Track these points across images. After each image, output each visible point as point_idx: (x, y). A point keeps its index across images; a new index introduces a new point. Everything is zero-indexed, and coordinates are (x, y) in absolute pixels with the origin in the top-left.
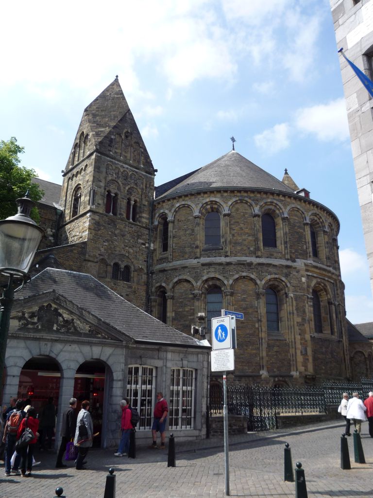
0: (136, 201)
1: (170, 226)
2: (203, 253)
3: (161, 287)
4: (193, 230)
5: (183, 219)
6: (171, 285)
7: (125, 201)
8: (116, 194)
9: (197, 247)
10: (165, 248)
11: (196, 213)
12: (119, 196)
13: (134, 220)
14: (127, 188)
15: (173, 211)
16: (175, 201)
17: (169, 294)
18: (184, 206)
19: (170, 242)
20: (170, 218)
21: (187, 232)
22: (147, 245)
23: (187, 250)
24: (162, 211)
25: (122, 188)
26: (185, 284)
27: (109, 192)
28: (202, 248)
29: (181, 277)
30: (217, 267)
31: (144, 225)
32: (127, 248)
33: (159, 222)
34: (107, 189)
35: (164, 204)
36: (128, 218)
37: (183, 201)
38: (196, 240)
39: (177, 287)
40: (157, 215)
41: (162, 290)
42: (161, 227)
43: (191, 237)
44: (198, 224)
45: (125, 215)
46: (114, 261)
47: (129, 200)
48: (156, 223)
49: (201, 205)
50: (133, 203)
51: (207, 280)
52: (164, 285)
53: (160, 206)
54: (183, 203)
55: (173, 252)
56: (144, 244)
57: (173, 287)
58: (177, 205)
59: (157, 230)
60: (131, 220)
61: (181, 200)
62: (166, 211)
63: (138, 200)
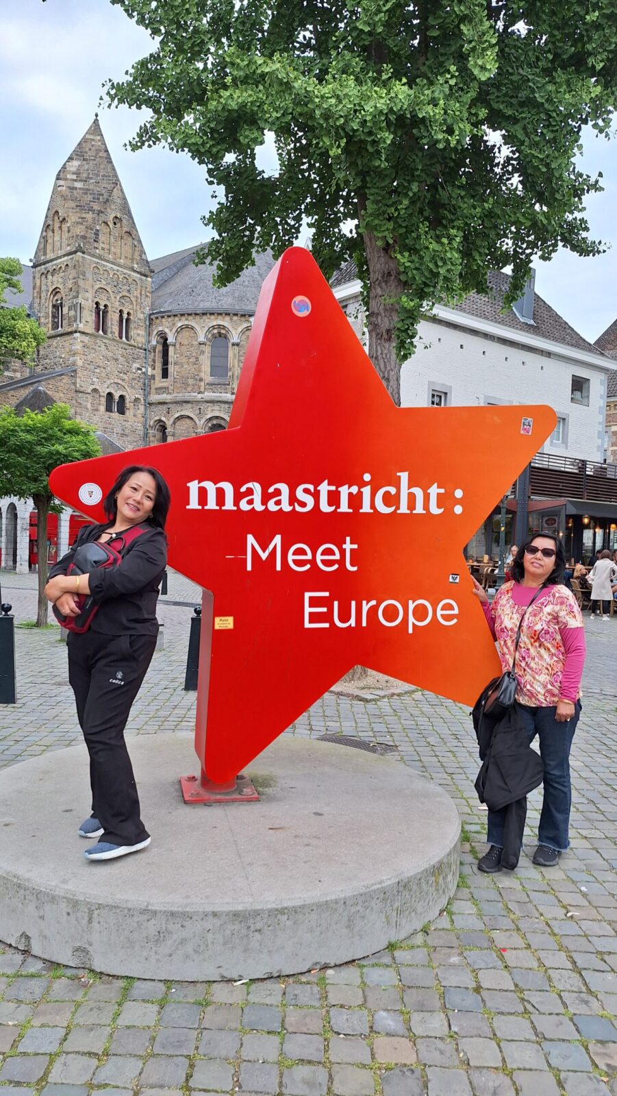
0: (129, 314)
1: (171, 349)
2: (207, 387)
3: (160, 421)
4: (197, 359)
5: (186, 343)
6: (172, 420)
7: (117, 315)
8: (106, 306)
9: (201, 380)
10: (165, 374)
11: (202, 339)
12: (109, 309)
13: (127, 338)
14: (118, 298)
15: (174, 330)
16: (177, 318)
17: (169, 430)
18: (187, 327)
19: (171, 368)
20: (171, 340)
21: (191, 360)
22: (144, 370)
23: (191, 381)
24: (160, 329)
25: (113, 298)
26: (187, 420)
27: (97, 303)
28: (207, 382)
29: (183, 413)
30: (223, 405)
31: (140, 345)
32: (122, 375)
33: (157, 342)
34: (96, 300)
35: (163, 320)
36: (121, 336)
37: (187, 320)
38: (200, 371)
39: (178, 423)
40: (155, 332)
41: (161, 424)
42: (160, 348)
43: (195, 366)
44: (203, 352)
45: (117, 334)
46: (108, 391)
47: (121, 311)
48: (154, 342)
49: (207, 329)
50: (125, 316)
51: (210, 419)
52: (163, 419)
53: (158, 321)
54: (186, 323)
55: (174, 382)
56: (141, 370)
57: (174, 423)
58: (180, 324)
59: (154, 351)
60: (124, 339)
61: (183, 318)
62: (167, 330)
63: (131, 312)
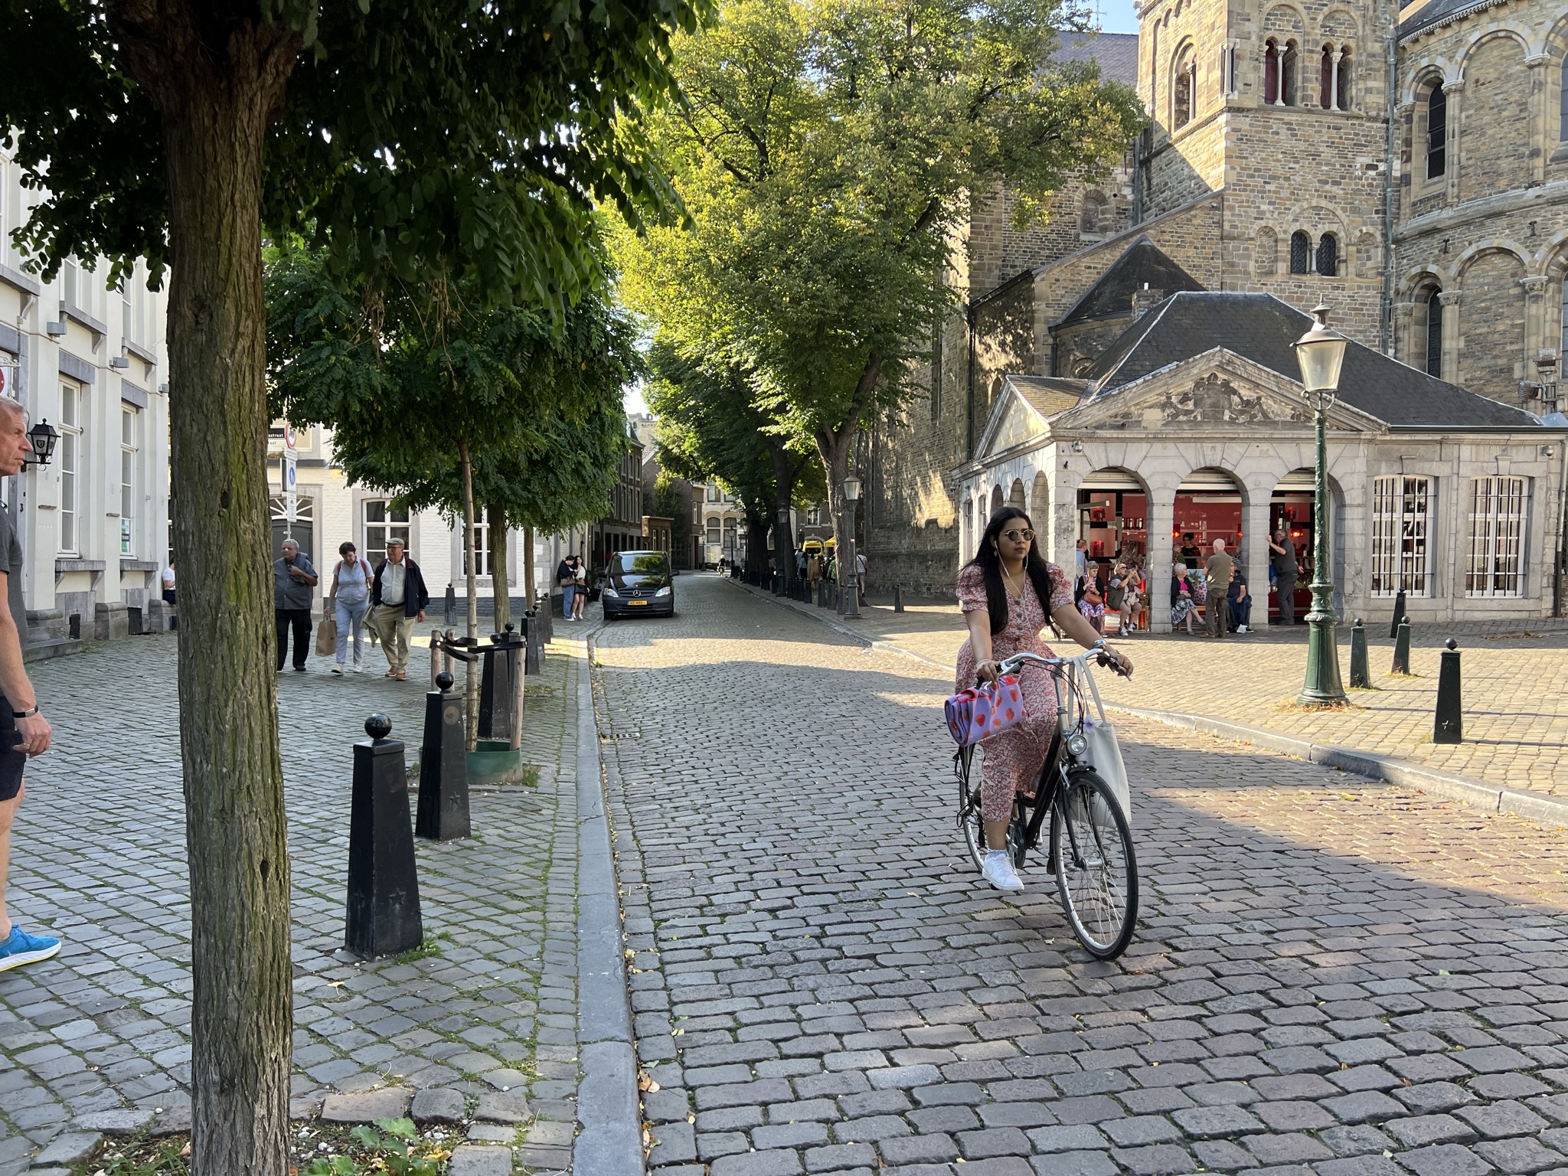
0: (1345, 50)
1: (1452, 104)
2: (1554, 166)
3: (1425, 274)
4: (1523, 106)
5: (1492, 75)
6: (1454, 269)
7: (1318, 57)
8: (1291, 44)
9: (1535, 153)
10: (1436, 165)
11: (1535, 52)
12: (1300, 47)
13: (1342, 104)
14: (1320, 17)
15: (1459, 57)
16: (1466, 25)
17: (1448, 292)
18: (1495, 36)
19: (1453, 148)
20: (1451, 79)
21: (1505, 114)
22: (1382, 167)
23: (1504, 164)
24: (1424, 62)
25: (1307, 21)
26: (1498, 260)
27: (1271, 43)
28: (1551, 154)
29: (1483, 245)
31: (1373, 113)
32: (1327, 187)
33: (1417, 97)
34: (1269, 34)
35: (1433, 40)
36: (1326, 103)
37: (1493, 20)
38: (1531, 132)
39: (1474, 270)
40: (1411, 75)
41: (1427, 281)
42: (1423, 109)
43: (1518, 125)
44: (1539, 85)
45: (1316, 100)
46: (1295, 228)
47: (1327, 49)
48: (1408, 100)
49: (1549, 25)
50: (1336, 56)
51: (1563, 244)
52: (1432, 268)
53: (1418, 47)
54: (1493, 27)
55: (1460, 176)
56: (1375, 167)
57: (1461, 273)
58: (1473, 38)
59: (1409, 119)
60: (1334, 107)
61: (1485, 18)
62: (1440, 62)
63: (1352, 44)
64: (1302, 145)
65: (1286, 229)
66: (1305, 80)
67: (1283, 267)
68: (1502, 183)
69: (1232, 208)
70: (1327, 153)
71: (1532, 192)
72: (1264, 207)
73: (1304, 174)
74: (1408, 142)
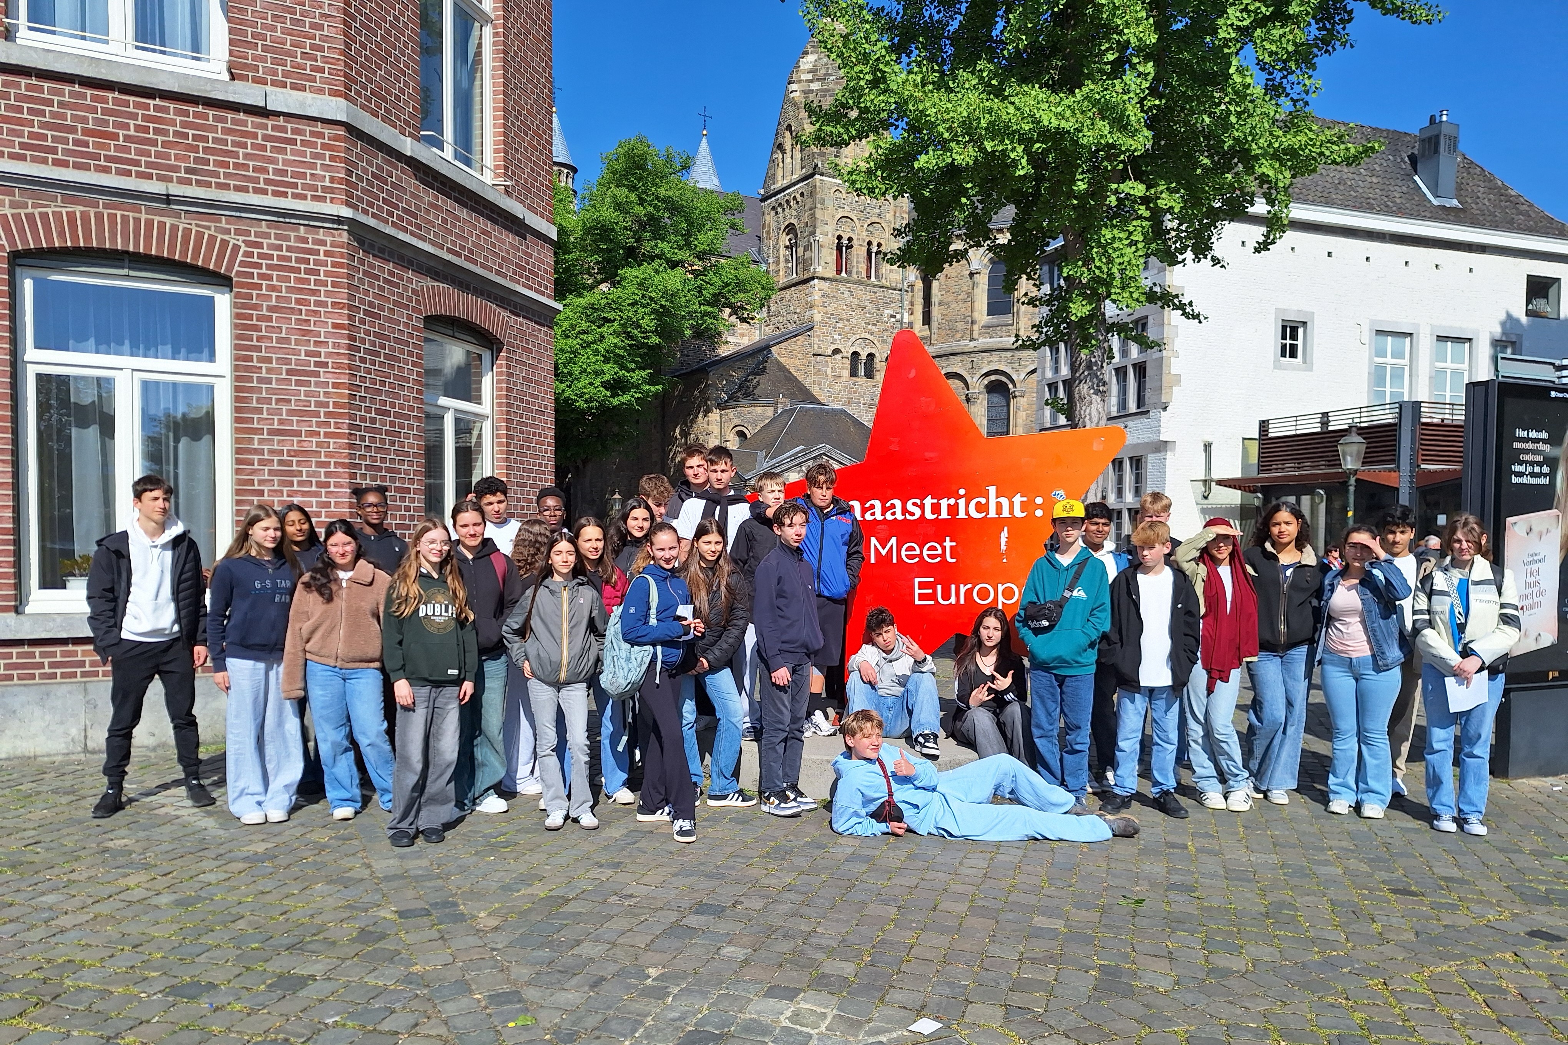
0: (879, 245)
1: (934, 285)
2: (982, 331)
4: (969, 294)
5: (954, 274)
7: (864, 249)
8: (850, 239)
9: (974, 322)
10: (927, 319)
11: (974, 266)
12: (854, 242)
13: (877, 278)
14: (866, 226)
19: (936, 311)
21: (960, 297)
23: (960, 326)
25: (858, 227)
26: (956, 380)
27: (839, 238)
28: (982, 324)
29: (949, 370)
30: (1004, 354)
31: (894, 285)
32: (870, 327)
33: (917, 277)
34: (838, 233)
36: (869, 277)
38: (973, 310)
42: (919, 285)
43: (966, 305)
44: (977, 284)
45: (864, 275)
46: (852, 350)
47: (870, 243)
48: (912, 279)
49: (981, 251)
50: (874, 248)
54: (954, 247)
55: (939, 328)
56: (894, 317)
59: (913, 290)
60: (873, 279)
63: (882, 242)
64: (856, 301)
65: (847, 351)
66: (858, 262)
67: (846, 373)
68: (958, 336)
69: (818, 336)
70: (870, 306)
71: (972, 344)
72: (836, 337)
73: (857, 319)
74: (912, 304)
